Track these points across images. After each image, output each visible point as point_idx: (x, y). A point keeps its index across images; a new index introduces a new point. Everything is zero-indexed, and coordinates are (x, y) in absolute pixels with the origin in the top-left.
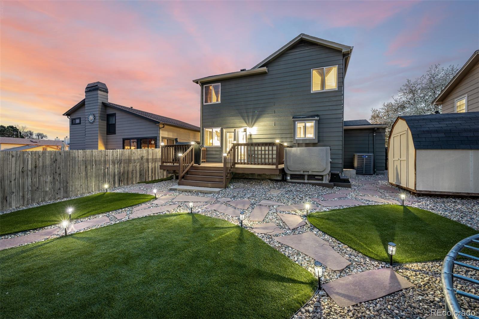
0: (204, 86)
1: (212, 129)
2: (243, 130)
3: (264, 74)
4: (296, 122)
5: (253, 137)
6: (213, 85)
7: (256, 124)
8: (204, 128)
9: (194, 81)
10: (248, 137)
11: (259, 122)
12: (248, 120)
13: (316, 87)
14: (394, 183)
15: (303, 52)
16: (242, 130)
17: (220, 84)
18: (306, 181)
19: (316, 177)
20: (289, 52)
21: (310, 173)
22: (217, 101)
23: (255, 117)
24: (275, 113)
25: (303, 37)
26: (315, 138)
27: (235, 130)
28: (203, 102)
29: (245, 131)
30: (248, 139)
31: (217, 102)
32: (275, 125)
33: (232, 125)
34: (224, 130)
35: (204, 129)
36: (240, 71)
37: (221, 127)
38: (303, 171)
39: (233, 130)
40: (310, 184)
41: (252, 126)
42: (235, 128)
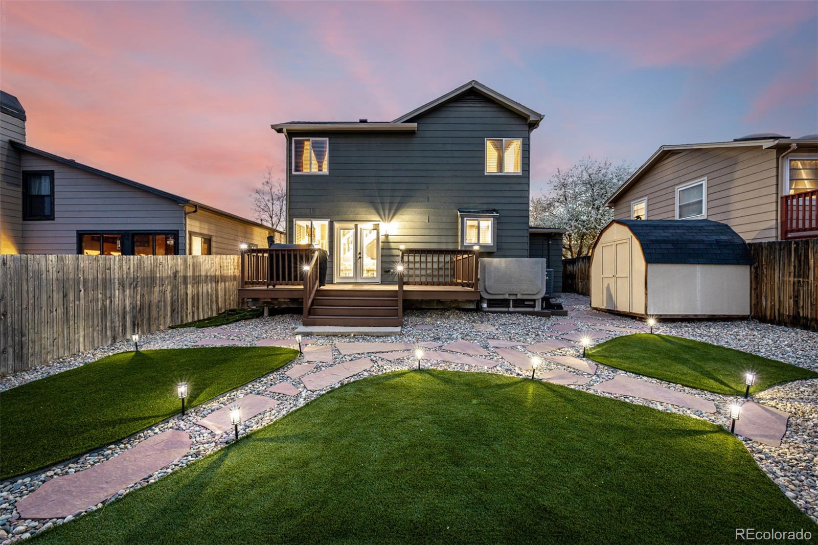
0: (293, 139)
1: (310, 222)
2: (372, 226)
3: (410, 133)
4: (465, 219)
5: (391, 239)
6: (311, 139)
7: (396, 217)
8: (294, 219)
9: (273, 127)
10: (382, 238)
11: (402, 215)
12: (384, 209)
13: (491, 167)
14: (604, 307)
15: (472, 111)
16: (370, 225)
17: (327, 139)
18: (511, 309)
19: (526, 303)
20: (452, 105)
21: (519, 297)
22: (320, 169)
23: (395, 206)
24: (428, 201)
25: (476, 86)
26: (492, 245)
27: (356, 226)
28: (290, 170)
29: (376, 228)
30: (382, 242)
31: (320, 173)
32: (428, 222)
33: (351, 217)
34: (337, 225)
35: (293, 221)
36: (359, 121)
37: (329, 220)
38: (509, 294)
39: (352, 225)
40: (519, 312)
41: (389, 219)
42: (356, 223)
